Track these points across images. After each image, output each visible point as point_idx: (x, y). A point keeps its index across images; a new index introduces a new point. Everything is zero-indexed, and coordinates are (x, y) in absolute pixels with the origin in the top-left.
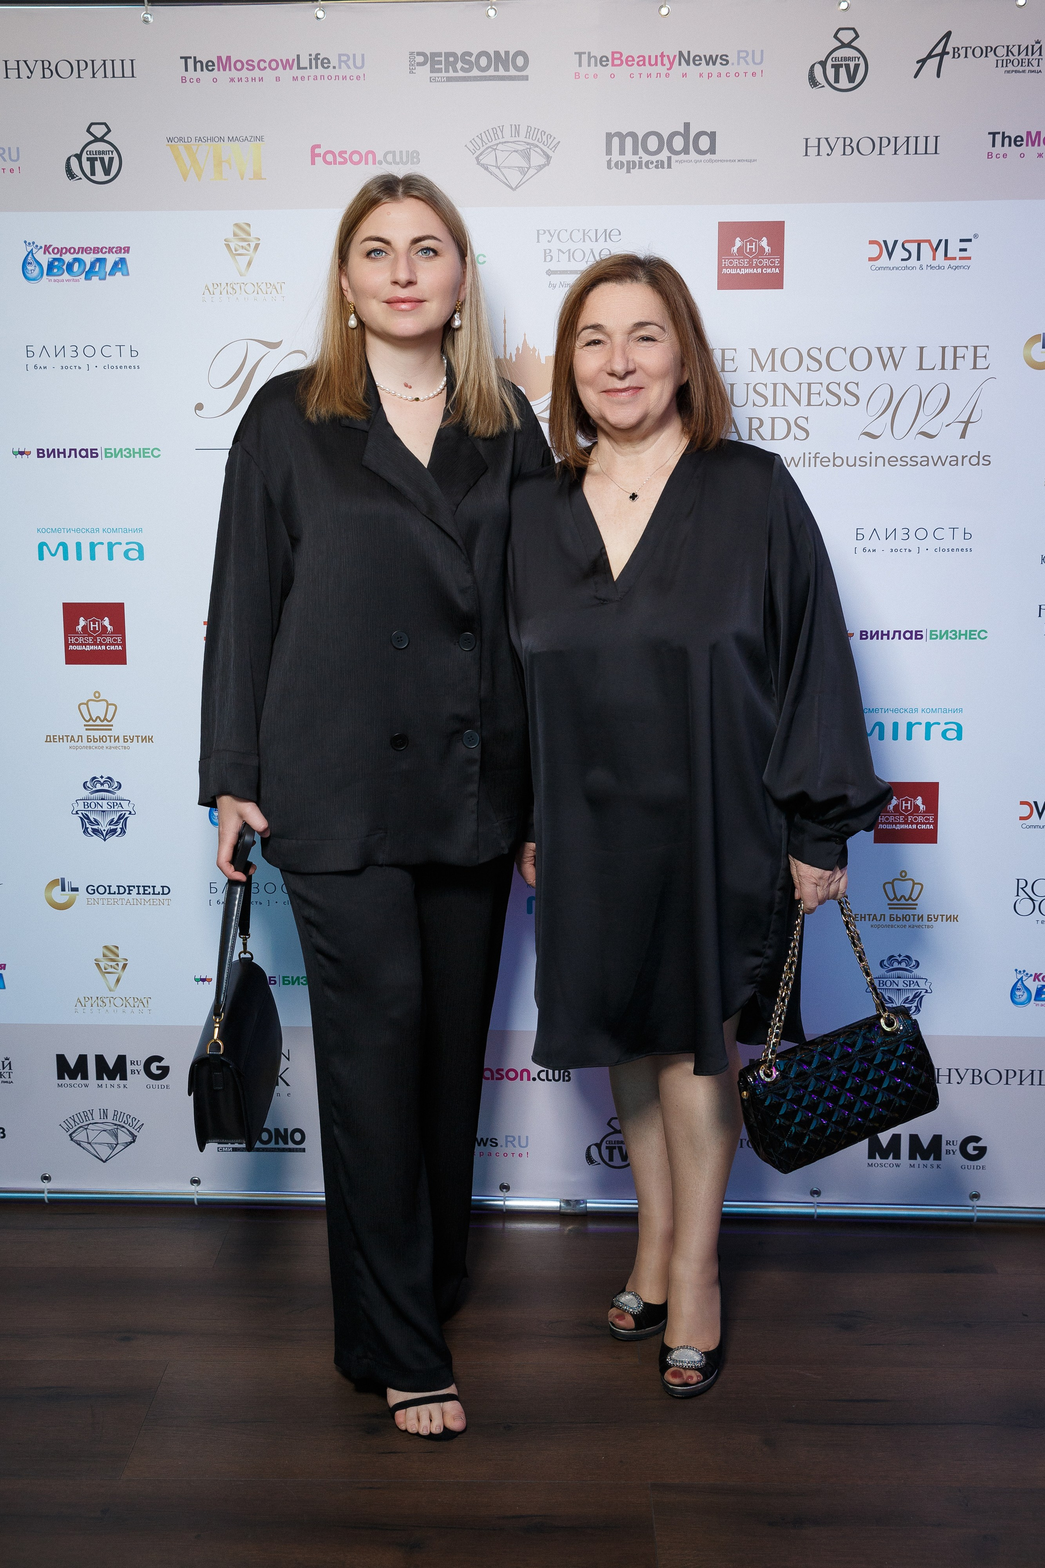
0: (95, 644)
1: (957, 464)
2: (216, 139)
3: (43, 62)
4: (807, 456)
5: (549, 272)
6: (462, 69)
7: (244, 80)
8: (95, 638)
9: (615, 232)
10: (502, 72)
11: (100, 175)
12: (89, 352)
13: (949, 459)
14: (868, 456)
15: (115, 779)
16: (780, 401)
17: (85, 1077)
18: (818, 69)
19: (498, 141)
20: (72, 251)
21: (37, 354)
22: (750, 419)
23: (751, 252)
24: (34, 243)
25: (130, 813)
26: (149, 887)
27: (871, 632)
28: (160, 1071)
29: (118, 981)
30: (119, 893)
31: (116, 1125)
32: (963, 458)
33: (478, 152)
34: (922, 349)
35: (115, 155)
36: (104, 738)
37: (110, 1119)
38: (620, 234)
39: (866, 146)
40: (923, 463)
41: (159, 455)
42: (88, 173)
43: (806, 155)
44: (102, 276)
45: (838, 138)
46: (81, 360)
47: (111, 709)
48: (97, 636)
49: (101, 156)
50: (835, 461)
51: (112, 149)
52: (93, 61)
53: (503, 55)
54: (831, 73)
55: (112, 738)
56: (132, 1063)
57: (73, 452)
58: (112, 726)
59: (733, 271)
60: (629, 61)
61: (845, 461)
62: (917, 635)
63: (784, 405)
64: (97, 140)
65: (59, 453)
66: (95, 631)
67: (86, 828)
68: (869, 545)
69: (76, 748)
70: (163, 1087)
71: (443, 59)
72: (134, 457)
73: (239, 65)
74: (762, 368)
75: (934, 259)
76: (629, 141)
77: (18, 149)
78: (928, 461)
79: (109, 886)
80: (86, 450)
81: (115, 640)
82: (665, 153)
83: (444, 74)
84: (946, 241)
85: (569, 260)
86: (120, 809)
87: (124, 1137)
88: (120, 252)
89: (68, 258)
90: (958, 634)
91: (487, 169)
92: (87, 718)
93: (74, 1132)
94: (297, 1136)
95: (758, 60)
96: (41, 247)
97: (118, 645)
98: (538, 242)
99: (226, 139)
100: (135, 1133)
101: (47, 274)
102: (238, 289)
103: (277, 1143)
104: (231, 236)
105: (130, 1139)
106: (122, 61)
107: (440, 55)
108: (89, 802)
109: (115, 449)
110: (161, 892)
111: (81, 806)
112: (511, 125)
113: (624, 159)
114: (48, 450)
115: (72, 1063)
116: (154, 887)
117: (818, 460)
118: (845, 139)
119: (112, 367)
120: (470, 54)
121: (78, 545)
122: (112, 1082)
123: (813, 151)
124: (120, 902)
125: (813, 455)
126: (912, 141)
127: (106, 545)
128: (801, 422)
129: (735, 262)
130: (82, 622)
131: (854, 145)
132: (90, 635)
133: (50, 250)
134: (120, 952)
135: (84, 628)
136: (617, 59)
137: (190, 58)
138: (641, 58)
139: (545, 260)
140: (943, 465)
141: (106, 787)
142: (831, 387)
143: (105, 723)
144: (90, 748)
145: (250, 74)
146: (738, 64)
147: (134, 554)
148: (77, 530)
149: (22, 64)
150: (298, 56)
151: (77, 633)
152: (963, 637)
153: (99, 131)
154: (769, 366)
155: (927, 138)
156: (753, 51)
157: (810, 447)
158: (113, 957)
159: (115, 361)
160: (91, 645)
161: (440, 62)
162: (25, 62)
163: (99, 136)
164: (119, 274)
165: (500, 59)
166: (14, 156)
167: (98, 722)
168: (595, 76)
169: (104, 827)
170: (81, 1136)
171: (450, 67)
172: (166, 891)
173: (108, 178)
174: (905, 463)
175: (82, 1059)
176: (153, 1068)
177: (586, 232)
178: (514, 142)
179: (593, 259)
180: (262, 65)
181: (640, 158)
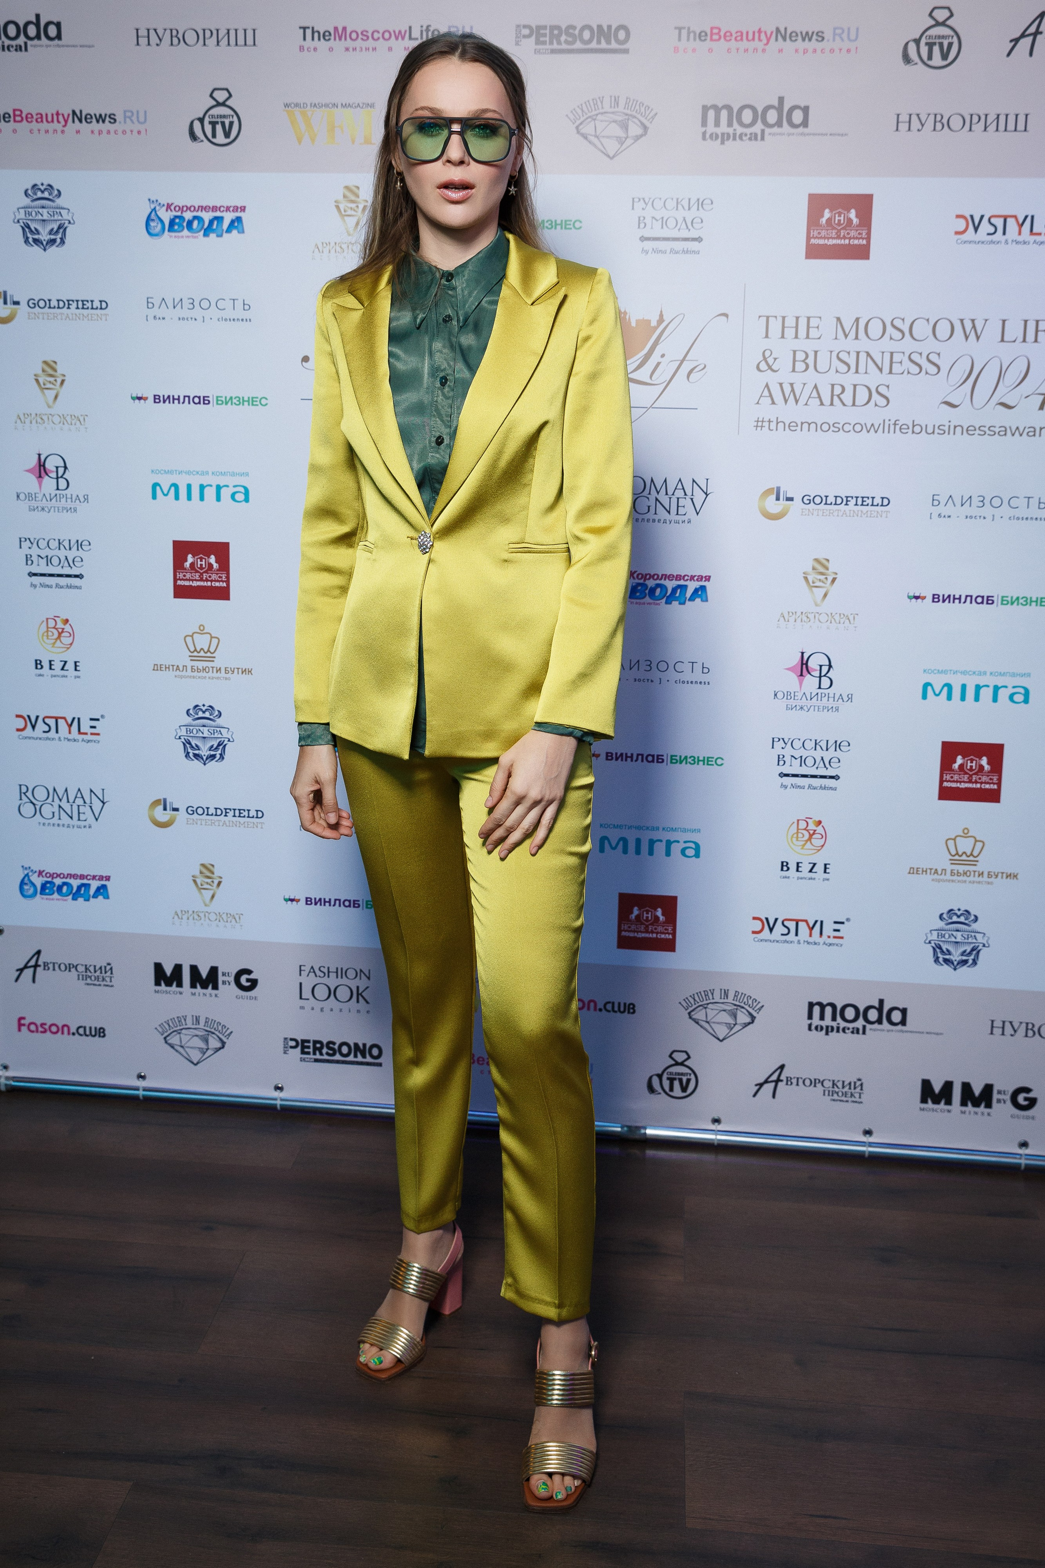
0: (201, 580)
1: (1034, 435)
2: (330, 105)
3: (171, 30)
4: (887, 423)
5: (643, 239)
6: (566, 42)
7: (358, 49)
8: (202, 574)
9: (707, 202)
10: (603, 45)
11: (220, 138)
12: (205, 304)
13: (1027, 430)
14: (947, 424)
15: (216, 708)
16: (862, 369)
17: (180, 985)
18: (912, 48)
19: (598, 112)
20: (192, 209)
21: (157, 306)
22: (833, 386)
23: (839, 223)
24: (157, 201)
25: (229, 741)
26: (244, 810)
27: (943, 595)
28: (249, 984)
29: (213, 897)
30: (216, 815)
31: (207, 1031)
32: (1041, 429)
33: (578, 122)
34: (1004, 321)
35: (235, 119)
36: (207, 669)
37: (201, 1025)
38: (712, 203)
39: (956, 122)
40: (1001, 433)
41: (266, 404)
42: (209, 135)
43: (897, 130)
44: (220, 233)
45: (929, 115)
46: (197, 312)
47: (215, 641)
48: (204, 572)
49: (222, 120)
50: (914, 428)
51: (232, 113)
52: (218, 30)
53: (605, 28)
54: (924, 50)
55: (215, 669)
56: (224, 974)
57: (187, 399)
58: (214, 657)
59: (821, 242)
60: (727, 36)
61: (924, 429)
62: (989, 600)
63: (866, 373)
64: (219, 104)
65: (174, 399)
66: (201, 568)
67: (188, 753)
68: (945, 511)
69: (181, 677)
70: (251, 998)
71: (548, 32)
72: (243, 404)
73: (354, 36)
74: (846, 336)
75: (1020, 233)
76: (724, 114)
77: (145, 112)
78: (1006, 431)
79: (208, 808)
80: (199, 398)
81: (220, 577)
82: (758, 127)
83: (548, 46)
84: (1033, 217)
85: (662, 227)
86: (220, 736)
87: (214, 1043)
88: (237, 211)
89: (188, 215)
90: (1029, 601)
91: (586, 138)
92: (192, 649)
93: (168, 1036)
94: (375, 1052)
95: (853, 37)
96: (164, 205)
97: (223, 581)
98: (633, 209)
99: (340, 105)
100: (225, 1039)
101: (169, 231)
102: (346, 249)
103: (356, 1056)
104: (341, 198)
105: (219, 1045)
106: (245, 30)
107: (545, 27)
108: (191, 728)
109: (226, 397)
110: (255, 816)
111: (183, 732)
112: (611, 97)
113: (719, 131)
114: (164, 396)
115: (168, 971)
116: (249, 810)
117: (898, 427)
118: (936, 115)
119: (226, 320)
120: (574, 28)
121: (189, 487)
122: (204, 991)
123: (903, 127)
124: (217, 823)
125: (892, 422)
126: (1002, 119)
127: (214, 488)
128: (882, 390)
129: (823, 233)
130: (190, 559)
131: (945, 121)
132: (197, 572)
133: (172, 208)
134: (215, 870)
135: (192, 565)
136: (716, 34)
137: (309, 28)
138: (739, 34)
139: (639, 227)
140: (1021, 435)
141: (207, 715)
142: (913, 357)
143: (209, 654)
144: (194, 677)
145: (365, 44)
146: (834, 40)
147: (240, 497)
148: (189, 473)
149: (152, 32)
150: (410, 28)
151: (185, 569)
152: (1034, 604)
153: (221, 96)
154: (852, 335)
155: (1017, 115)
156: (849, 29)
157: (890, 414)
158: (209, 874)
159: (229, 313)
160: (198, 580)
161: (545, 35)
162: (155, 30)
163: (221, 100)
164: (235, 232)
165: (603, 33)
166: (142, 119)
167: (202, 654)
168: (694, 50)
169: (204, 752)
170: (174, 1040)
171: (555, 41)
172: (260, 814)
173: (228, 141)
174: (983, 433)
175: (178, 968)
176: (243, 979)
177: (679, 200)
178: (613, 113)
179: (685, 227)
180: (376, 35)
181: (735, 130)
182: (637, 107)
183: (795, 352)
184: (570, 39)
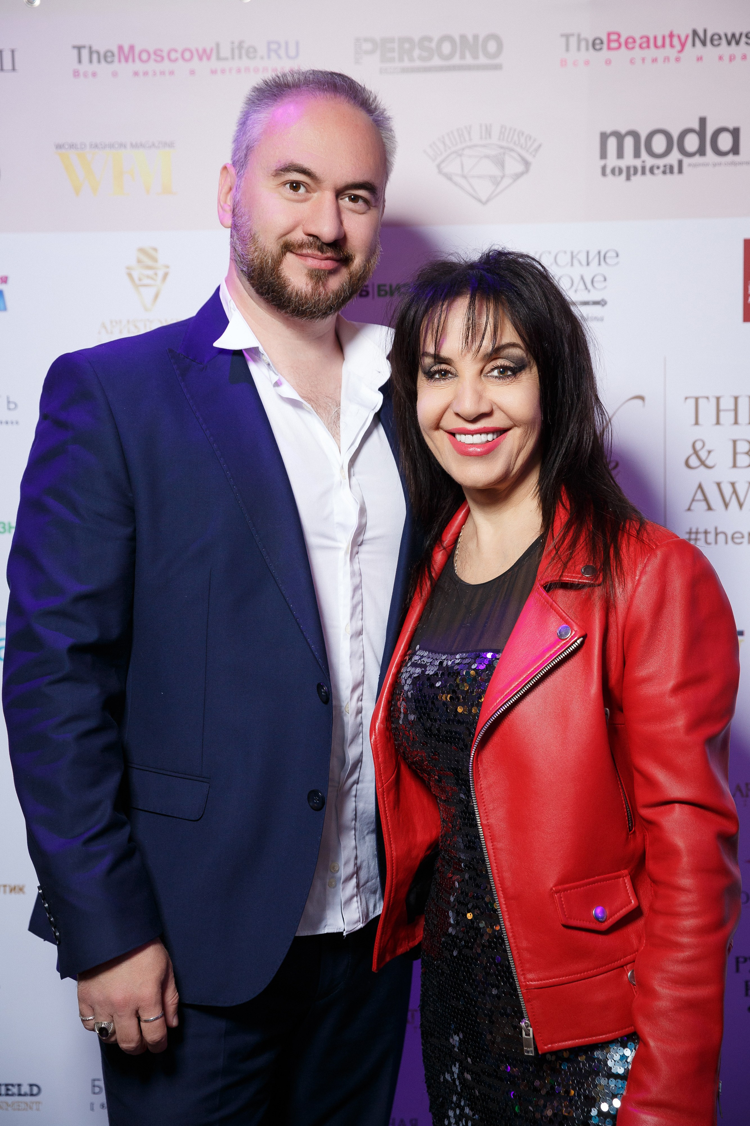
2: (116, 146)
6: (421, 58)
7: (150, 73)
9: (611, 254)
10: (469, 60)
19: (464, 145)
26: (13, 1085)
33: (440, 159)
38: (617, 256)
53: (471, 40)
71: (396, 46)
73: (144, 56)
82: (674, 157)
83: (399, 64)
91: (450, 179)
99: (128, 145)
102: (141, 327)
104: (133, 263)
106: (1, 52)
107: (392, 41)
110: (29, 1093)
112: (481, 126)
113: (623, 164)
116: (19, 1085)
120: (429, 39)
136: (614, 41)
137: (84, 47)
138: (645, 39)
145: (159, 67)
161: (392, 50)
165: (467, 45)
171: (406, 57)
172: (35, 1090)
177: (574, 254)
178: (484, 146)
179: (583, 287)
180: (173, 55)
181: (644, 162)
182: (516, 138)
183: (735, 442)
184: (425, 54)
